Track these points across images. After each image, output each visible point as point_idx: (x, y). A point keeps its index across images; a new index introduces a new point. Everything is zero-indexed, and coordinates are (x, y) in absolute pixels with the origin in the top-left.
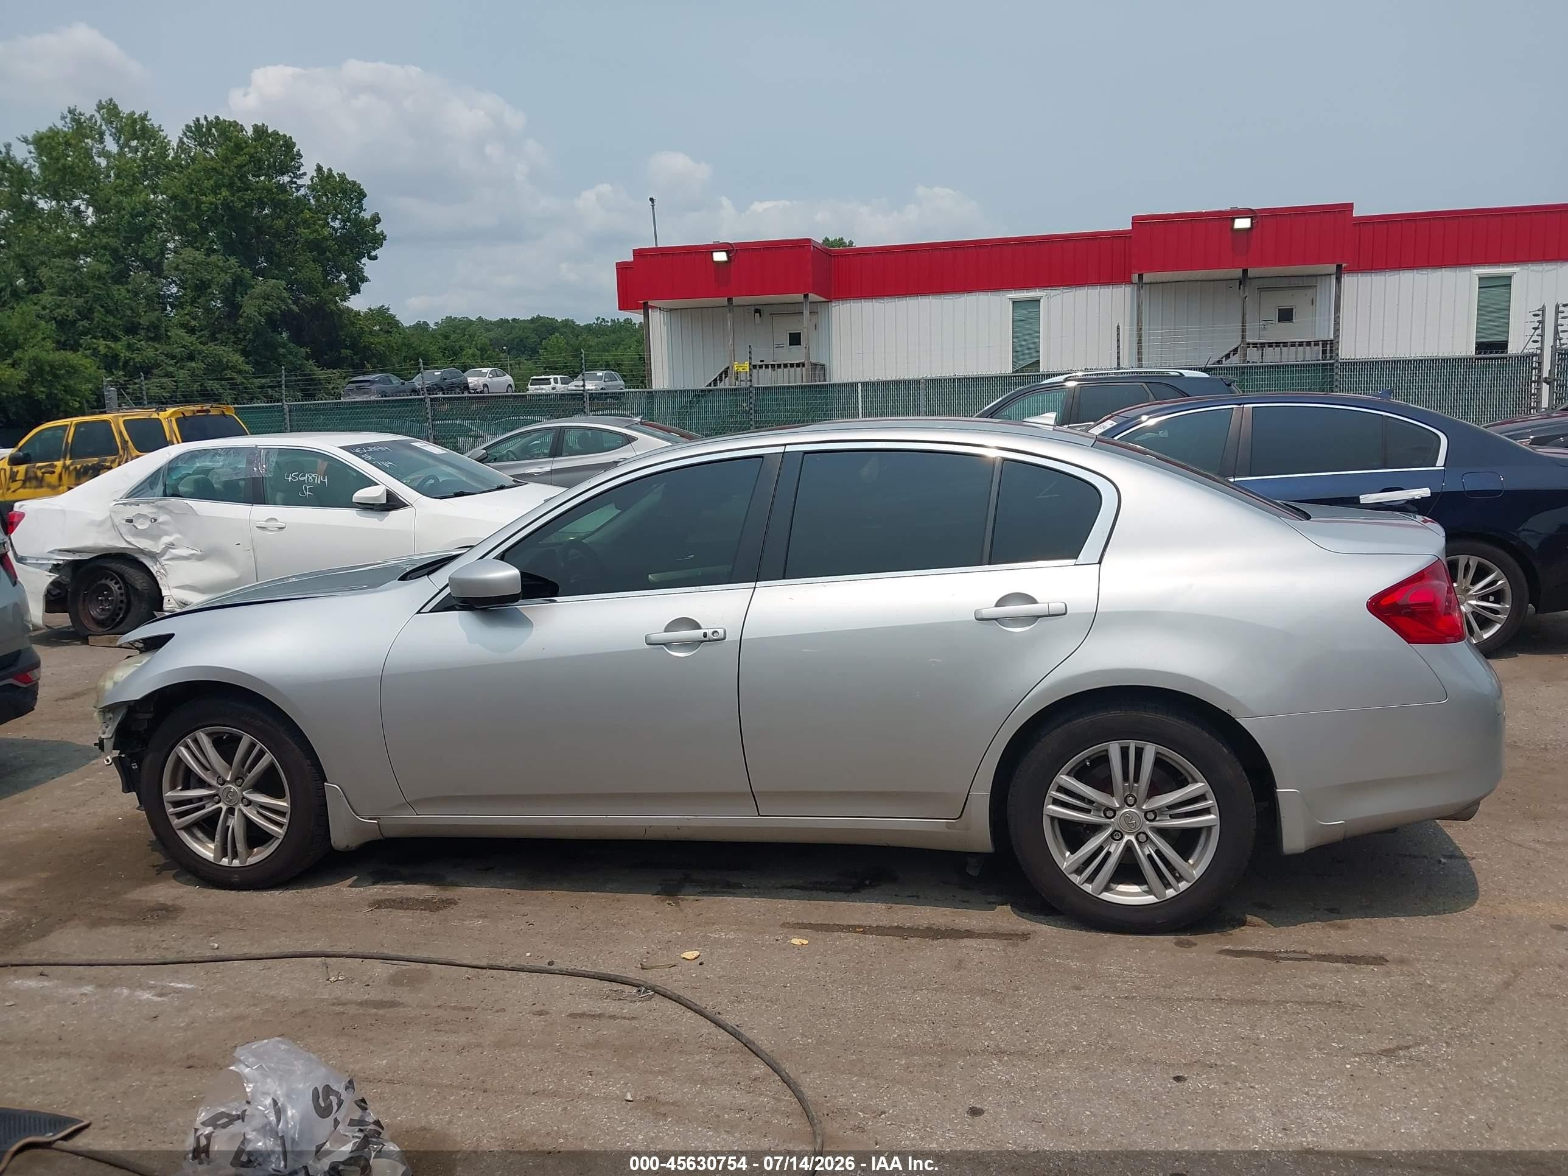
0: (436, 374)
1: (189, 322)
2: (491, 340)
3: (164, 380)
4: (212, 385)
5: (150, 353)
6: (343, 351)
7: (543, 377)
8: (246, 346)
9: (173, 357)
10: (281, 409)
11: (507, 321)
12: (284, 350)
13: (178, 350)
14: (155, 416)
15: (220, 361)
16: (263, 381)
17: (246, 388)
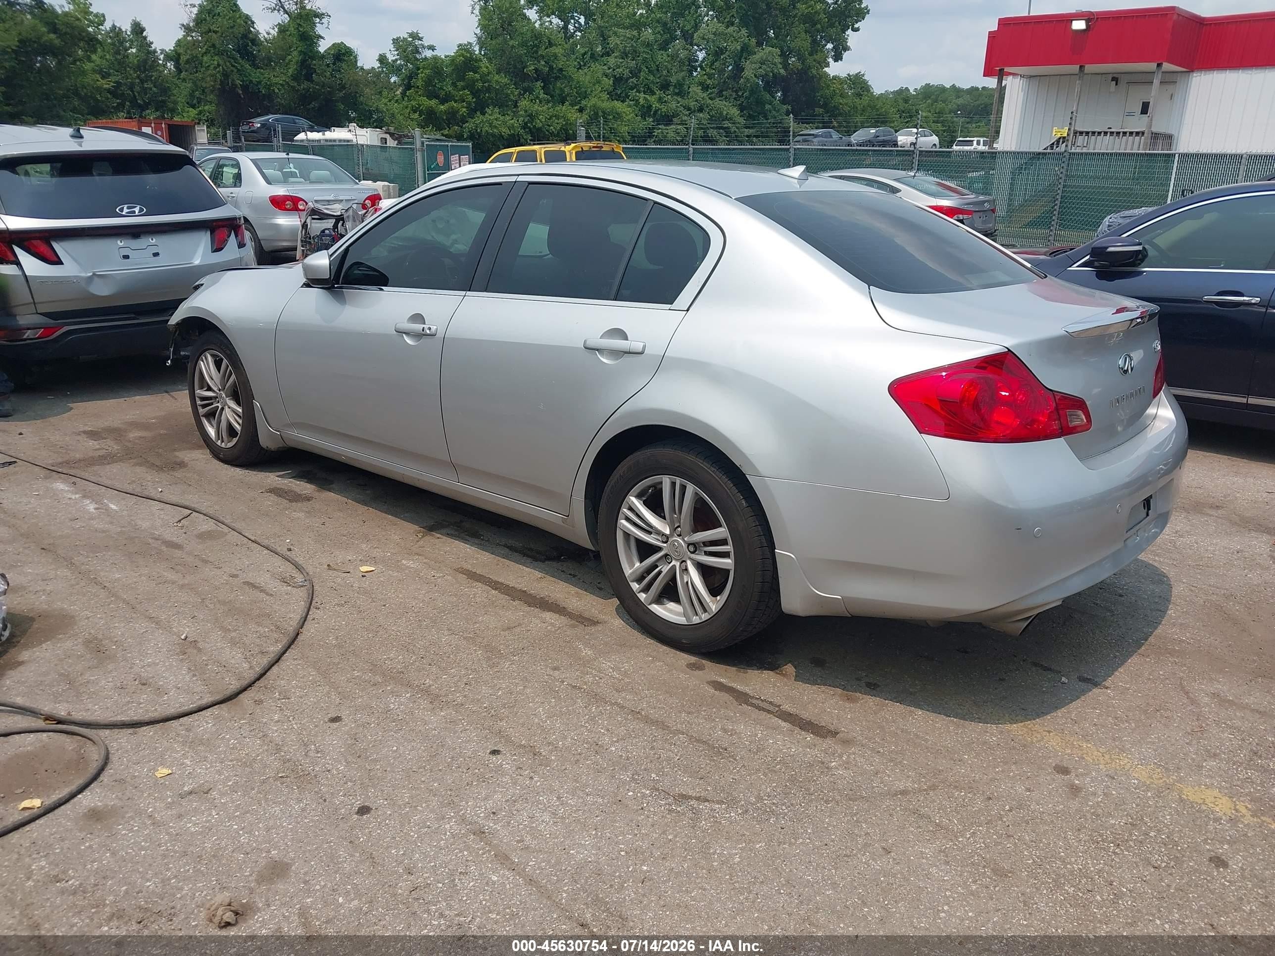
0: (872, 131)
1: (706, 80)
2: (958, 106)
3: (679, 127)
4: (713, 133)
5: (673, 105)
6: (816, 109)
7: (968, 139)
8: (743, 102)
9: (689, 109)
10: (687, 150)
11: (977, 89)
12: (770, 106)
13: (693, 103)
14: (563, 148)
15: (721, 113)
16: (751, 131)
17: (736, 136)
